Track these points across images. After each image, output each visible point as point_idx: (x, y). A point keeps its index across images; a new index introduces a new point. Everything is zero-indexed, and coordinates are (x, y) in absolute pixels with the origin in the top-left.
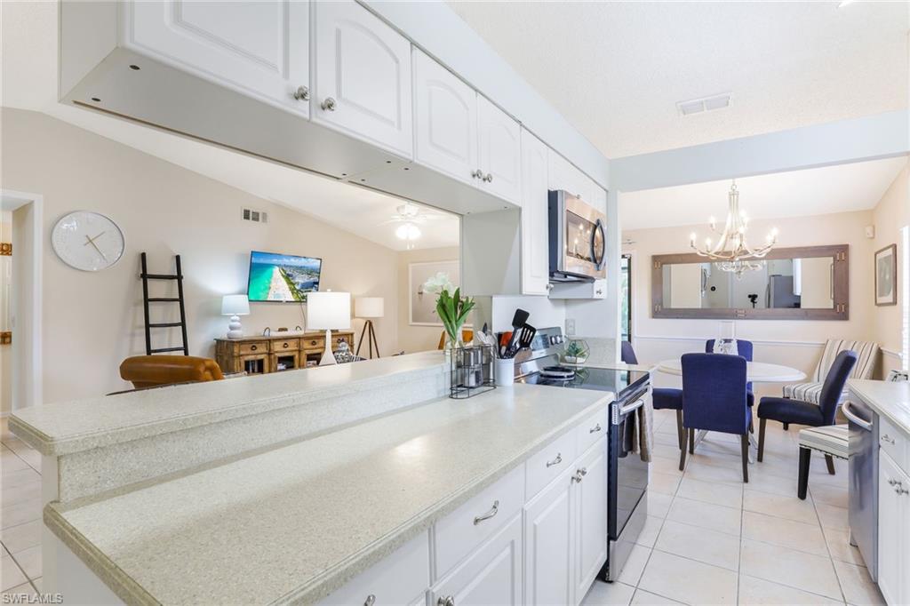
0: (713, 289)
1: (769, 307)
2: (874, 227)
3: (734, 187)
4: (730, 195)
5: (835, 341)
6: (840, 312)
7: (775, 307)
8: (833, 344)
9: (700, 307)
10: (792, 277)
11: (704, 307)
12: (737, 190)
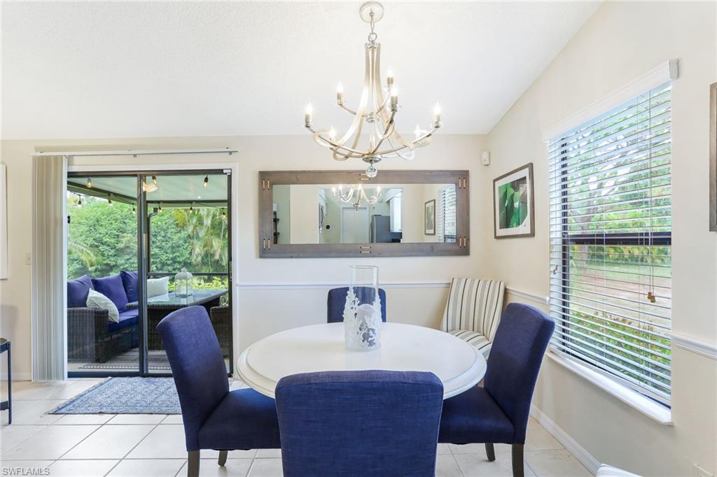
0: (328, 227)
1: (372, 242)
2: (490, 154)
3: (373, 37)
4: (367, 49)
5: (460, 279)
6: (460, 246)
7: (377, 242)
8: (459, 283)
9: (318, 243)
10: (389, 217)
11: (322, 243)
12: (377, 41)
